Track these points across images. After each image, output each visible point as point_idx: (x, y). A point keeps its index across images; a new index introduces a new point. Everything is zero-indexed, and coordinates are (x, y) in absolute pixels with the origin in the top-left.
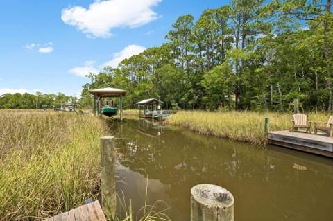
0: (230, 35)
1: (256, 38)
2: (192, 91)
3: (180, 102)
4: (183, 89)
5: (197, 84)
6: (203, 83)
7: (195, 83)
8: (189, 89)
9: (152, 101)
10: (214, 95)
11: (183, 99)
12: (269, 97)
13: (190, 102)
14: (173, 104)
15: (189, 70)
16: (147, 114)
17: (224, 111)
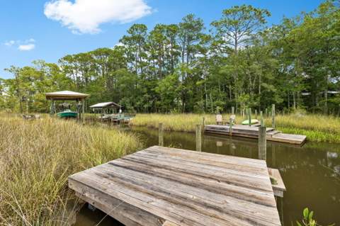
0: (178, 51)
1: (196, 56)
2: (147, 95)
3: (136, 106)
4: (139, 93)
5: (152, 90)
6: (157, 89)
7: (149, 89)
8: (144, 94)
9: (110, 105)
10: (167, 100)
11: (138, 103)
12: (205, 103)
13: (146, 106)
14: (128, 107)
15: (143, 76)
16: (104, 117)
17: (174, 114)
